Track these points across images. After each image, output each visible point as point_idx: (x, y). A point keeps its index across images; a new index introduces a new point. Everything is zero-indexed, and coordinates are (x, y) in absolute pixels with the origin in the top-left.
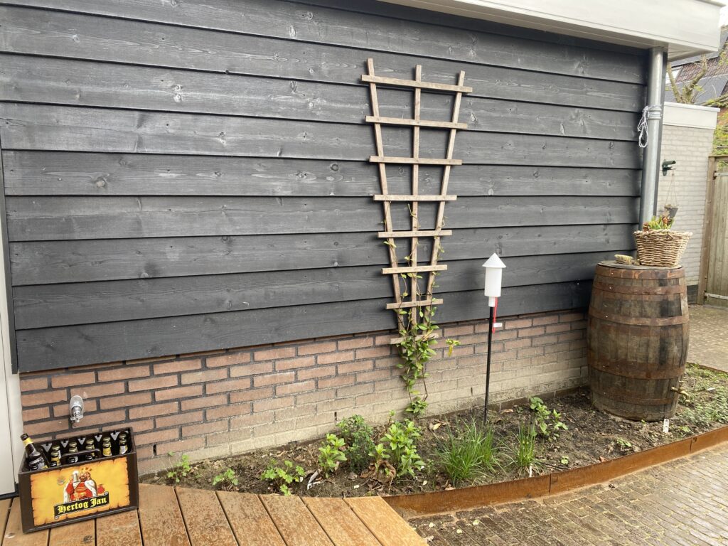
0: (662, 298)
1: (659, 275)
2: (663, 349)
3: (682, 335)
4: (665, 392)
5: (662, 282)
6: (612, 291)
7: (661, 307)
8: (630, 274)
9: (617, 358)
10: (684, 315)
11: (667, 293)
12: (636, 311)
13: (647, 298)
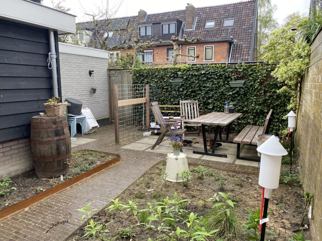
0: (55, 129)
1: (53, 120)
2: (58, 149)
3: (66, 142)
4: (62, 165)
5: (55, 122)
6: (36, 129)
7: (55, 133)
8: (42, 121)
9: (41, 155)
10: (66, 134)
11: (57, 127)
12: (45, 135)
13: (49, 130)
